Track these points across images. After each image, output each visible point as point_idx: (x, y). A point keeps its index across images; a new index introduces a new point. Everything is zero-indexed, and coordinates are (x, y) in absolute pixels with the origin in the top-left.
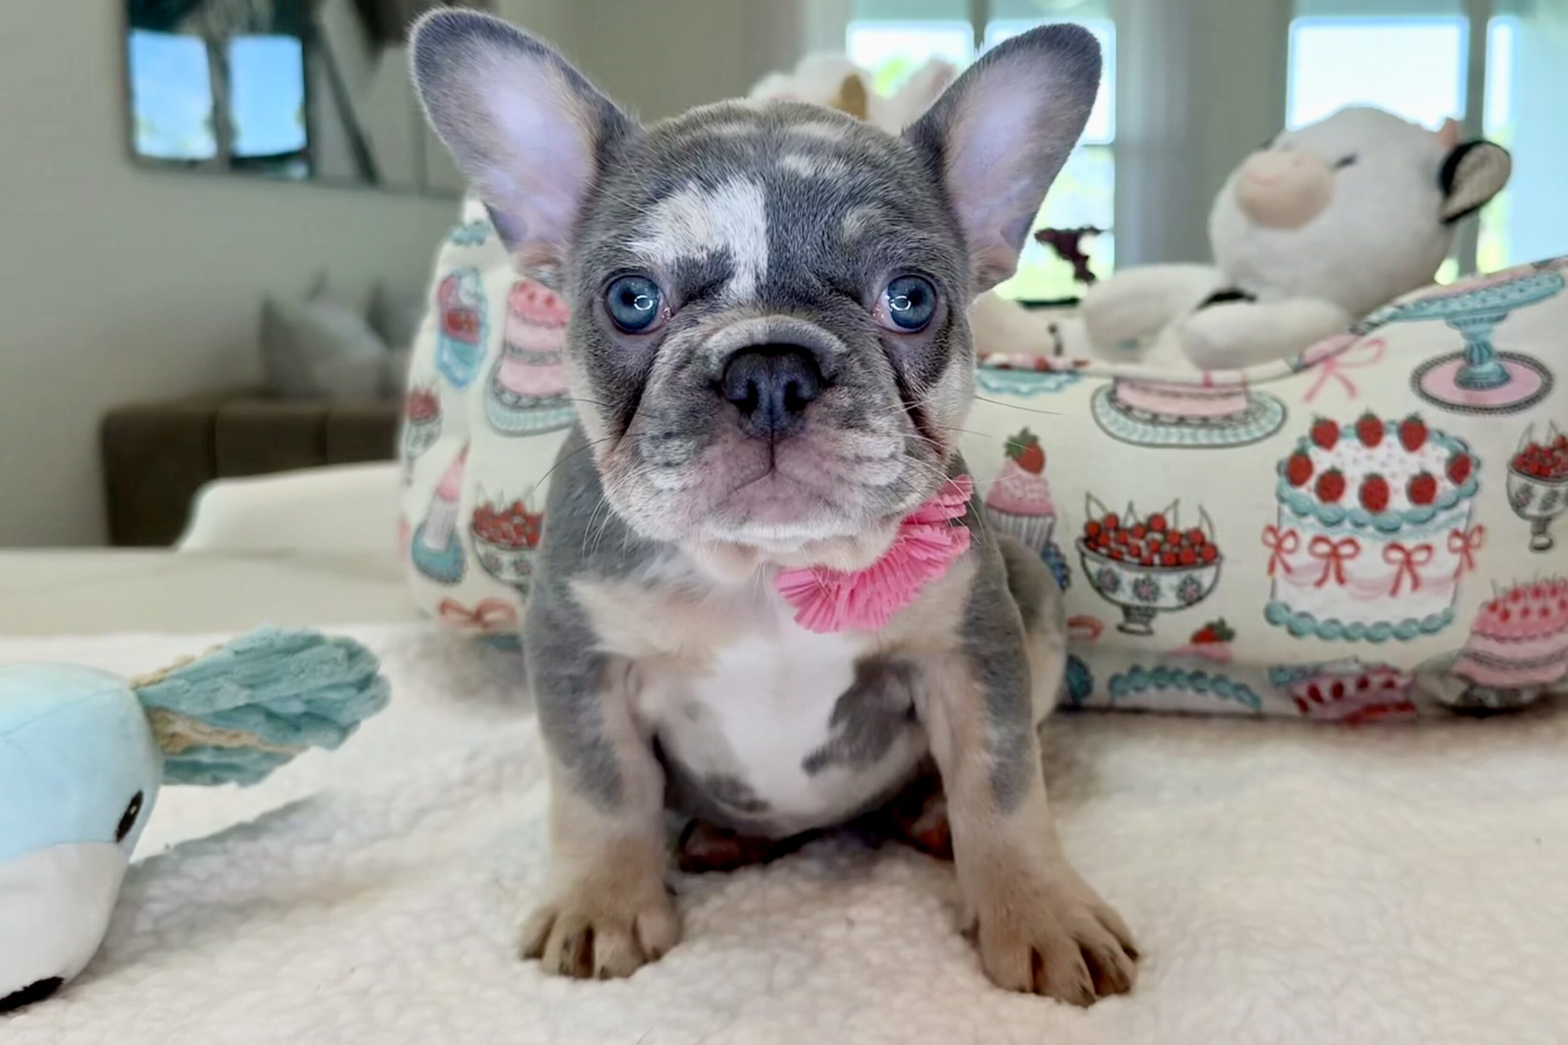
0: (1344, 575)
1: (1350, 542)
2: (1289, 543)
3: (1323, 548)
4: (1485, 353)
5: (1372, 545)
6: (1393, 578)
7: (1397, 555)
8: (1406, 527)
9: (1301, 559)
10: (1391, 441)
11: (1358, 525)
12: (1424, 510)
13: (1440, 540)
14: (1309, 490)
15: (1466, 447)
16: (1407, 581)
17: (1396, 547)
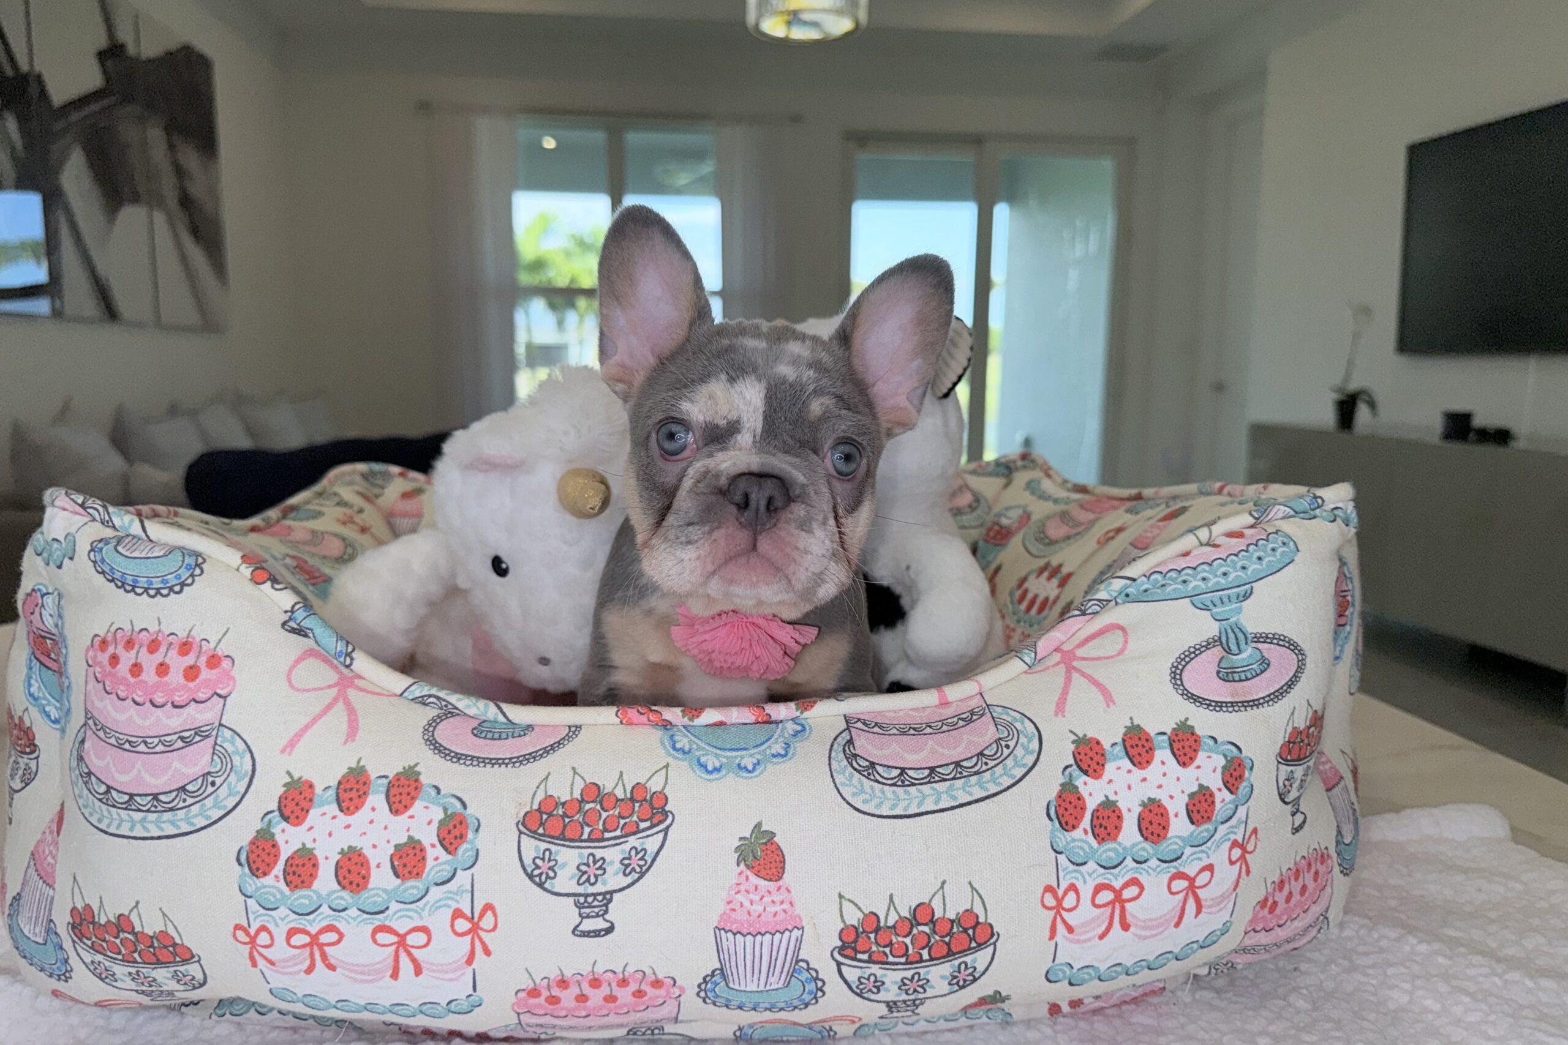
0: (1129, 919)
1: (1134, 882)
2: (1070, 901)
3: (1106, 896)
4: (1242, 638)
5: (1155, 880)
6: (1178, 909)
7: (1180, 885)
8: (1188, 853)
9: (1083, 914)
10: (1163, 754)
11: (1141, 862)
12: (1205, 830)
13: (1219, 855)
14: (1086, 832)
15: (1240, 750)
16: (1191, 906)
17: (1180, 876)
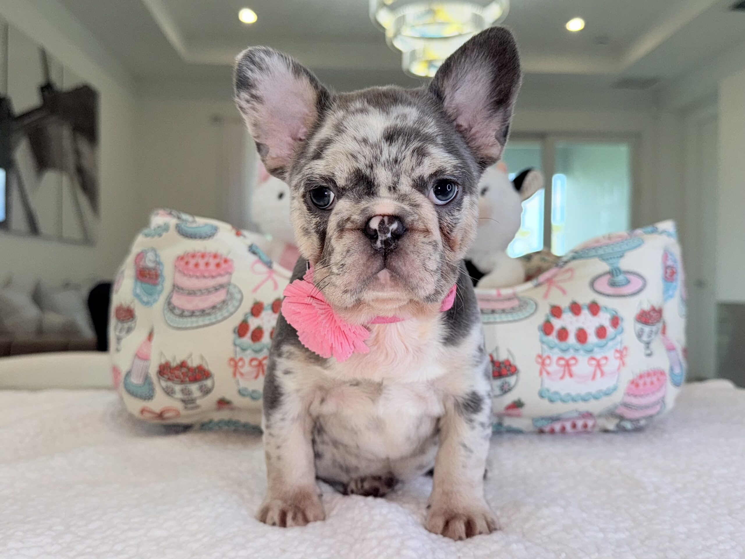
0: (572, 373)
1: (574, 358)
2: (547, 362)
4: (618, 271)
5: (583, 359)
6: (593, 373)
7: (594, 362)
8: (596, 349)
9: (553, 368)
10: (586, 313)
11: (577, 350)
12: (603, 341)
13: (611, 354)
14: (554, 337)
15: (616, 313)
16: (599, 373)
17: (593, 358)
